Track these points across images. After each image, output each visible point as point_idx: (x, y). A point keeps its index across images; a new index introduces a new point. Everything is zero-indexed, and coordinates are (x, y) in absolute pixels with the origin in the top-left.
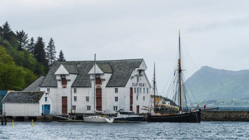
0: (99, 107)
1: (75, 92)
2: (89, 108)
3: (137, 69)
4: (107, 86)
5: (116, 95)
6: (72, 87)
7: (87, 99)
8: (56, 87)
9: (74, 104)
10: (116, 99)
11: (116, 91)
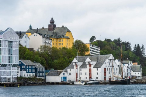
0: (90, 77)
1: (81, 70)
2: (86, 78)
3: (108, 59)
4: (93, 68)
5: (97, 72)
6: (80, 68)
7: (86, 74)
8: (73, 68)
9: (80, 76)
10: (97, 73)
11: (97, 70)
